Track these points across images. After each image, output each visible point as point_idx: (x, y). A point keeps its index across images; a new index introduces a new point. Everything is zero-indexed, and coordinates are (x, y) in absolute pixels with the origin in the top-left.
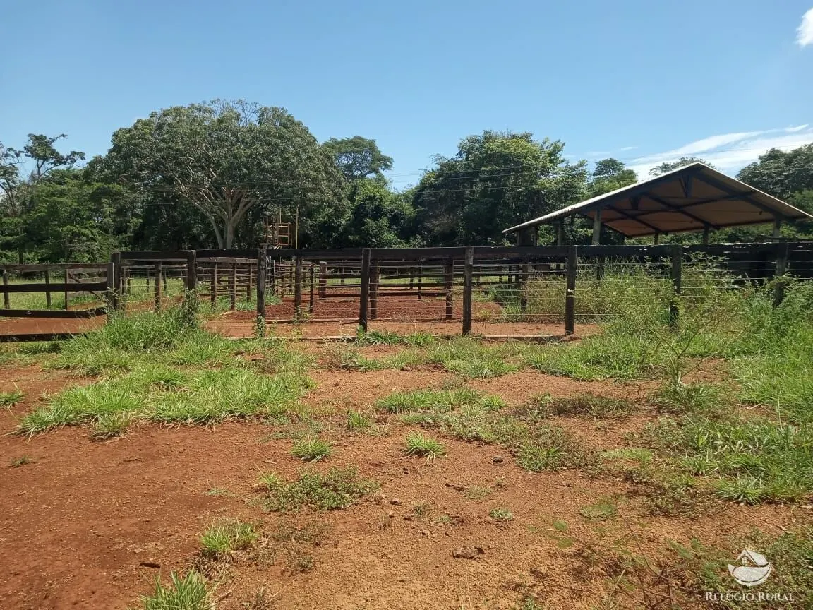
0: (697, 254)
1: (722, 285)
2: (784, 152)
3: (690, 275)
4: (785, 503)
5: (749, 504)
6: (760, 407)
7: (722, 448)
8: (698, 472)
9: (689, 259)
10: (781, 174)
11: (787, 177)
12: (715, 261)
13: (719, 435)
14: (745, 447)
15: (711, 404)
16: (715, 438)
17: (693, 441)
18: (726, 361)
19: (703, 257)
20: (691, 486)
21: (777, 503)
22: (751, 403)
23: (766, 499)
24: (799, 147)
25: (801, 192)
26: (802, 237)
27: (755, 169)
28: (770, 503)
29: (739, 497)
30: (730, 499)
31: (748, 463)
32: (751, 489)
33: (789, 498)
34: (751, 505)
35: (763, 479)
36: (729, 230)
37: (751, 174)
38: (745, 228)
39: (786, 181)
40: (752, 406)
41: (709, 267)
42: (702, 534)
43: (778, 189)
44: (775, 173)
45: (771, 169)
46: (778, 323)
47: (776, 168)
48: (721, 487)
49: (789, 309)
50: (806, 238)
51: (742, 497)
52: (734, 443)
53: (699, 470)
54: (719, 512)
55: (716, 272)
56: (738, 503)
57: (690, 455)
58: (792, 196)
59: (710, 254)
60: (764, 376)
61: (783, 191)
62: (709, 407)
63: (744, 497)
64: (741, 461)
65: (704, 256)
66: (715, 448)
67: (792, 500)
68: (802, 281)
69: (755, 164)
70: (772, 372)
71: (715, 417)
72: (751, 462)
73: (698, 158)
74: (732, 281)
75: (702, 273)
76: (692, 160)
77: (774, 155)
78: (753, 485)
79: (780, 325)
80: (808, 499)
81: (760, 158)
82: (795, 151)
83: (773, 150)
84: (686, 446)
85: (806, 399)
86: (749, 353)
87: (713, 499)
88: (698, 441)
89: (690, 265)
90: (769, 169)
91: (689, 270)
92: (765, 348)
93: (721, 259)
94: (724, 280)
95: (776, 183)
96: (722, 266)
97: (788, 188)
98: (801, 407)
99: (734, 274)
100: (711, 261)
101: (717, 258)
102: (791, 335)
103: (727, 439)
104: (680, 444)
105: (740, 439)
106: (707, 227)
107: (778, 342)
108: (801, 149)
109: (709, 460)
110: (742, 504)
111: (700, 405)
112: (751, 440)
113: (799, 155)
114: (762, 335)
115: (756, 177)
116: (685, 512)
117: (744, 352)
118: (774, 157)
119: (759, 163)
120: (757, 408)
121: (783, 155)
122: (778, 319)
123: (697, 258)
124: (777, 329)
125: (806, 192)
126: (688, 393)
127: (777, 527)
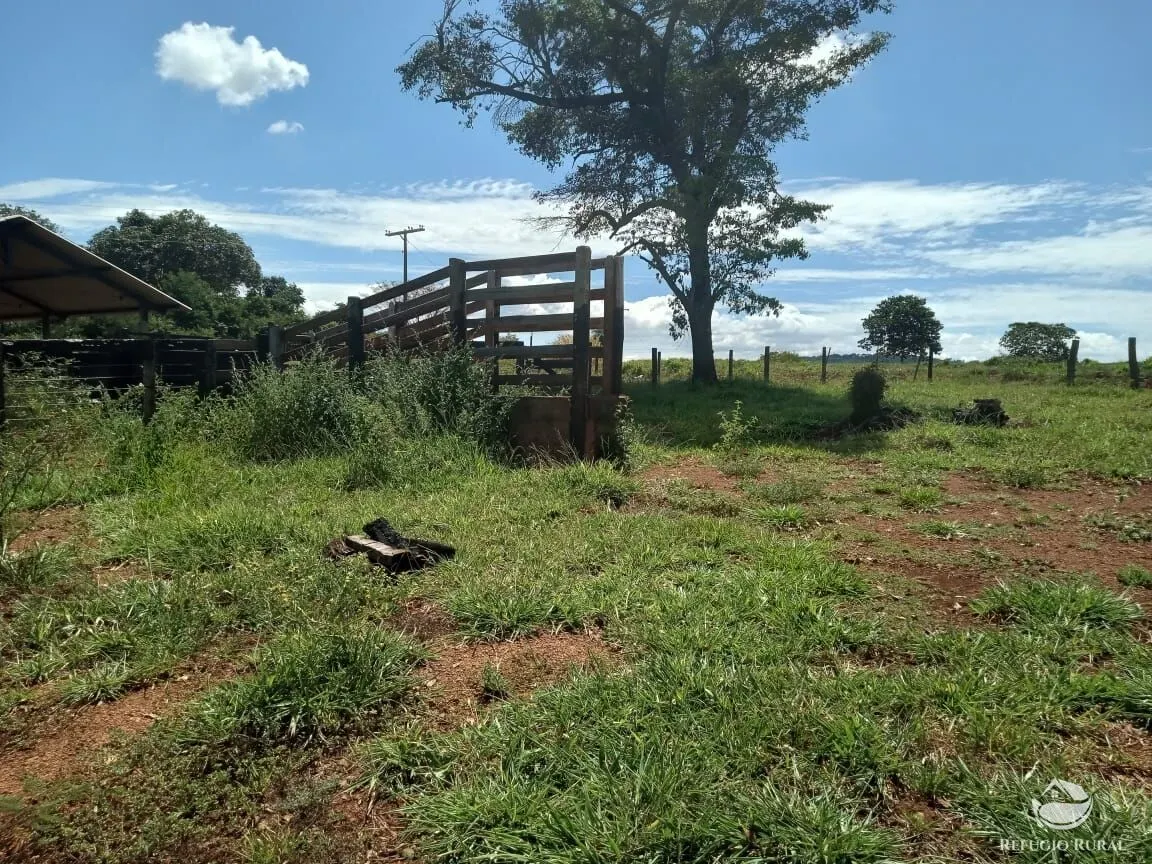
0: (31, 355)
1: (74, 400)
2: (150, 217)
3: (22, 386)
4: (156, 683)
5: (109, 700)
6: (128, 564)
7: (74, 632)
8: (37, 677)
9: (19, 364)
10: (148, 246)
11: (157, 251)
12: (60, 364)
13: (68, 617)
14: (107, 623)
15: (58, 575)
16: (64, 622)
17: (29, 635)
18: (82, 508)
19: (41, 359)
20: (24, 703)
21: (146, 686)
22: (117, 561)
23: (132, 686)
24: (169, 213)
25: (176, 272)
26: (182, 332)
27: (113, 235)
28: (137, 689)
29: (95, 694)
30: (83, 702)
31: (109, 645)
32: (112, 679)
33: (162, 675)
34: (112, 700)
35: (128, 659)
36: (85, 319)
37: (108, 242)
38: (110, 317)
39: (156, 257)
40: (118, 565)
41: (52, 374)
42: (40, 766)
43: (146, 266)
44: (141, 244)
45: (136, 237)
46: (149, 447)
47: (142, 238)
48: (70, 689)
49: (161, 428)
50: (188, 334)
51: (99, 693)
52: (91, 622)
53: (38, 674)
54: (67, 726)
55: (63, 382)
56: (96, 703)
57: (25, 657)
58: (165, 277)
59: (51, 355)
60: (133, 523)
61: (154, 270)
62: (56, 579)
63: (102, 692)
64: (100, 643)
65: (43, 357)
66: (64, 636)
67: (165, 676)
68: (177, 390)
69: (113, 228)
70: (144, 514)
71: (63, 592)
72: (112, 643)
73: (28, 208)
74: (89, 393)
75: (42, 383)
76: (19, 210)
77: (137, 220)
78: (114, 673)
79: (152, 450)
80: (184, 669)
81: (119, 220)
82: (164, 217)
83: (136, 212)
84: (19, 646)
85: (182, 543)
86: (114, 492)
87: (58, 710)
88: (37, 633)
89: (21, 372)
90: (133, 238)
91: (19, 379)
92: (135, 484)
93: (68, 362)
94: (76, 392)
95: (144, 258)
96: (71, 371)
97: (159, 266)
98: (178, 554)
99: (89, 383)
100: (53, 365)
101: (62, 361)
102: (167, 462)
103: (81, 619)
104: (9, 646)
105: (99, 614)
106: (49, 315)
107: (150, 473)
108: (171, 215)
109: (54, 656)
110: (101, 703)
111: (42, 579)
112: (113, 611)
113: (170, 223)
114: (130, 466)
115: (116, 246)
116: (15, 744)
117: (107, 494)
118: (139, 222)
119: (118, 227)
120: (124, 566)
121: (149, 221)
122: (149, 442)
123: (30, 361)
124: (148, 455)
125: (182, 273)
126: (21, 566)
127: (147, 717)
